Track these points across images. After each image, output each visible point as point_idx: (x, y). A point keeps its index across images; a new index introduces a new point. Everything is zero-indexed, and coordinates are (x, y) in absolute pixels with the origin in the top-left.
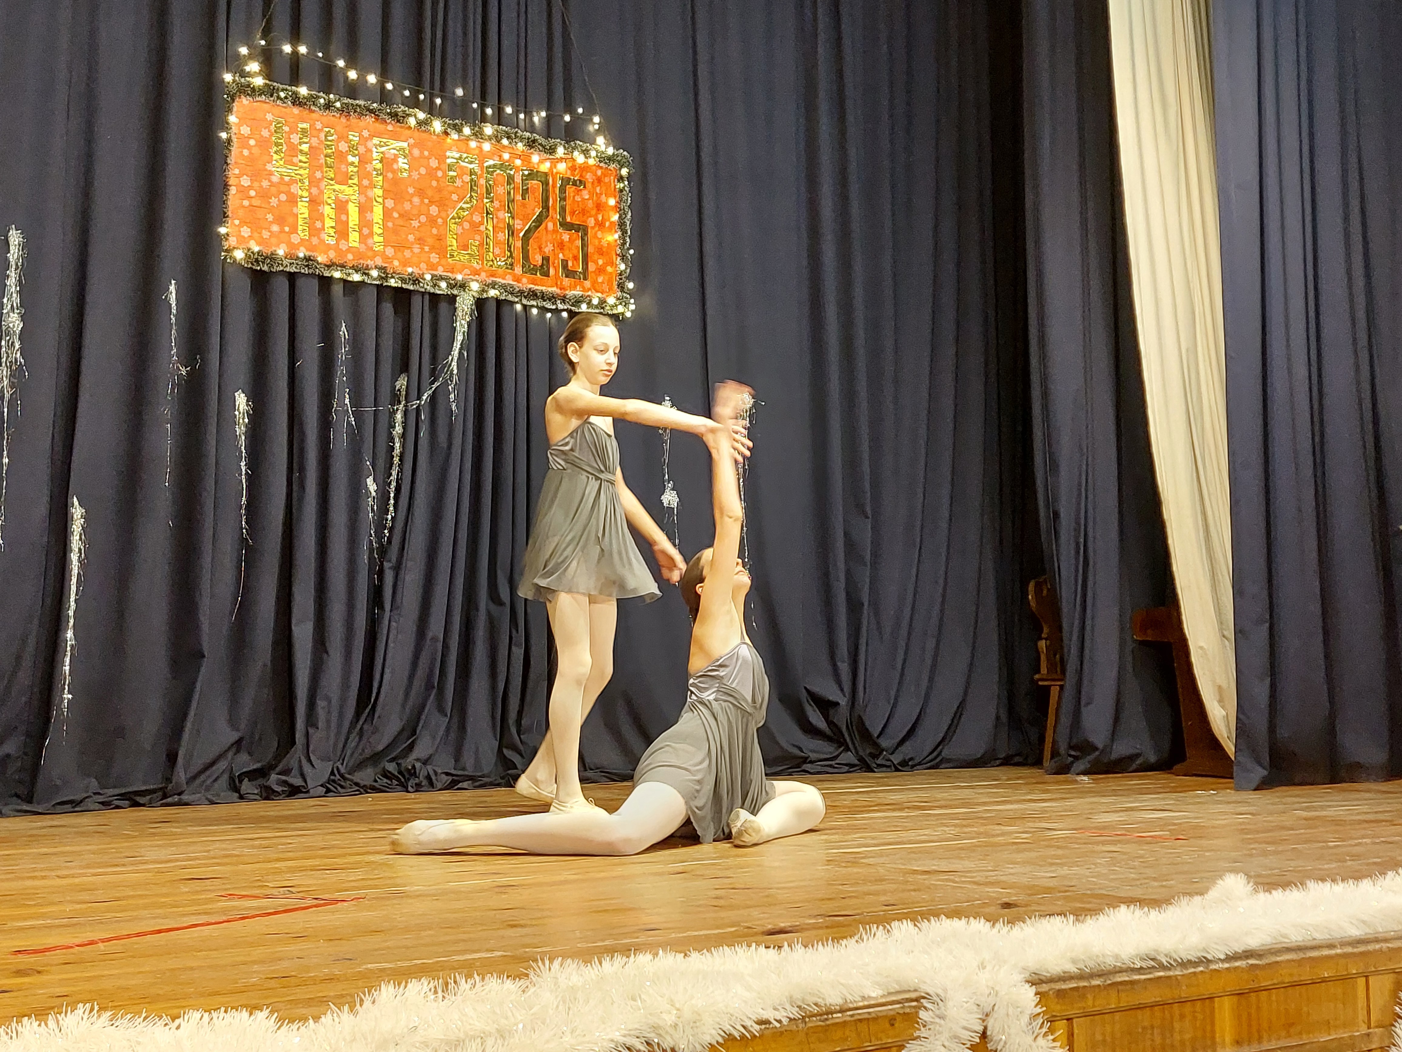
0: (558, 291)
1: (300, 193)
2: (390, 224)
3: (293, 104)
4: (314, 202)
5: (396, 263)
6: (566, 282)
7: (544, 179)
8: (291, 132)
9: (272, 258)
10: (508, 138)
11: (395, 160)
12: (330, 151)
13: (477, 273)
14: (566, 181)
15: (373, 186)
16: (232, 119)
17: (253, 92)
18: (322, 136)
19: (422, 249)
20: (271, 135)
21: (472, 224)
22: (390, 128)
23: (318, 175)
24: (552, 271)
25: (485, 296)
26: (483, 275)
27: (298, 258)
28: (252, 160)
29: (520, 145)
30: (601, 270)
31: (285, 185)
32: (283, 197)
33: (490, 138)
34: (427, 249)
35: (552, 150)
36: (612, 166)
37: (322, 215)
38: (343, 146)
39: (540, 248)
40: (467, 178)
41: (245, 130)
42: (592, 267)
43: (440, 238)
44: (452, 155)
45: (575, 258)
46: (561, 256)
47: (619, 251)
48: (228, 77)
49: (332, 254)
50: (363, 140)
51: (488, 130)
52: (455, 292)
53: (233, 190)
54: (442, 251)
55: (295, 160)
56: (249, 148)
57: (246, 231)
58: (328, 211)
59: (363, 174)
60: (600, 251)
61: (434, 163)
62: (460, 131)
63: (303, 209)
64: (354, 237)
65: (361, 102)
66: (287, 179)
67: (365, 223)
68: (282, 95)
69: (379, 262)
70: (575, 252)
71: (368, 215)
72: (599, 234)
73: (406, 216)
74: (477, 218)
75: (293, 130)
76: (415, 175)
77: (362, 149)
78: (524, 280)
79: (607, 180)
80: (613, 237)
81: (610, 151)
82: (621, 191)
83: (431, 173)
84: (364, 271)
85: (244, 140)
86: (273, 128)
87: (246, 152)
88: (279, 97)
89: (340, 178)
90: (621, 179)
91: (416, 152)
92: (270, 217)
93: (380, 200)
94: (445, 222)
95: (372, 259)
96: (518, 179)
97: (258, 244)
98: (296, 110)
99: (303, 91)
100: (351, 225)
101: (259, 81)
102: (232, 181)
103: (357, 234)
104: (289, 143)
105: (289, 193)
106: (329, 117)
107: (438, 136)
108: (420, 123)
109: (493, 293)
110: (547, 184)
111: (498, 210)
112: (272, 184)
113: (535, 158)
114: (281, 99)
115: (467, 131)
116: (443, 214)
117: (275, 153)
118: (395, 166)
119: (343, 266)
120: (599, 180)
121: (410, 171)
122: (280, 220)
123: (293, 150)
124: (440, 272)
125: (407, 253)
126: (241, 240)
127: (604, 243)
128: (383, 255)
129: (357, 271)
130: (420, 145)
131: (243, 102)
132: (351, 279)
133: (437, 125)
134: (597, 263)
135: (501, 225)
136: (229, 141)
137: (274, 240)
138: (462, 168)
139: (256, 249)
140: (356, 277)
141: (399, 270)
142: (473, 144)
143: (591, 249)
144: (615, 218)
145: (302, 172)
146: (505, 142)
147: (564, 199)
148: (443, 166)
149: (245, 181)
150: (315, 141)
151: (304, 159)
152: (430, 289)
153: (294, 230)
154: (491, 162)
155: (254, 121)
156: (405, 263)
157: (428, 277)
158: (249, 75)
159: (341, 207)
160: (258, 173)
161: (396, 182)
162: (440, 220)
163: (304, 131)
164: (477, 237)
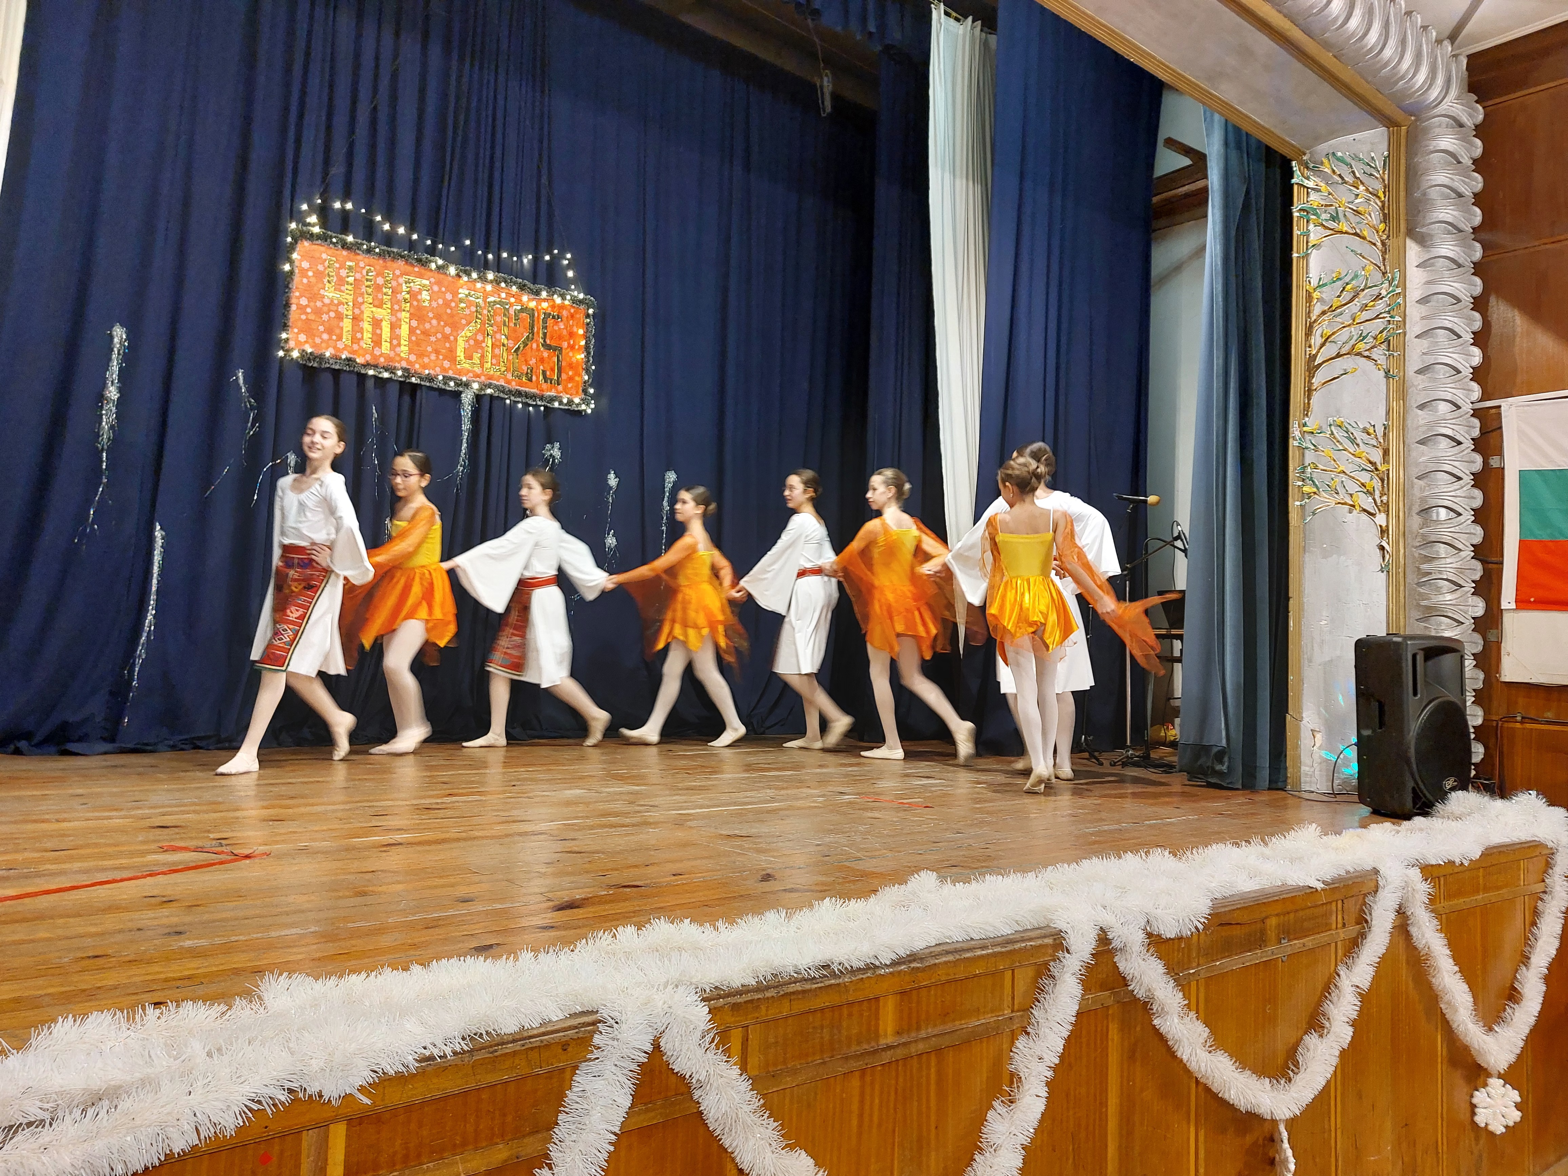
0: (538, 392)
1: (345, 312)
2: (414, 338)
3: (343, 247)
4: (356, 319)
5: (417, 366)
6: (545, 386)
7: (531, 312)
8: (340, 268)
9: (321, 358)
10: (505, 282)
11: (420, 292)
12: (369, 283)
13: (478, 376)
14: (547, 315)
15: (401, 310)
16: (295, 256)
17: (311, 237)
18: (364, 272)
19: (438, 358)
20: (325, 269)
21: (476, 341)
22: (416, 269)
23: (360, 300)
24: (534, 378)
25: (483, 393)
26: (483, 378)
27: (341, 359)
28: (309, 284)
29: (514, 288)
30: (571, 379)
31: (334, 306)
32: (332, 314)
33: (491, 282)
34: (441, 357)
35: (537, 293)
36: (582, 307)
37: (362, 328)
38: (380, 281)
39: (526, 361)
40: (473, 309)
41: (305, 265)
42: (564, 376)
43: (452, 351)
44: (463, 292)
45: (552, 370)
46: (541, 367)
47: (584, 366)
48: (293, 226)
49: (368, 357)
50: (395, 278)
51: (490, 276)
52: (461, 389)
53: (294, 307)
54: (453, 359)
55: (342, 288)
56: (307, 277)
57: (302, 337)
58: (367, 326)
59: (394, 301)
60: (571, 366)
61: (449, 296)
62: (469, 274)
63: (347, 324)
64: (385, 347)
65: (395, 250)
66: (336, 302)
67: (395, 336)
68: (334, 240)
69: (404, 364)
70: (552, 365)
71: (397, 331)
72: (571, 354)
73: (426, 333)
74: (480, 337)
75: (342, 267)
76: (434, 304)
77: (394, 283)
78: (514, 383)
79: (578, 316)
80: (581, 356)
81: (581, 296)
82: (588, 324)
83: (447, 304)
84: (392, 370)
85: (304, 272)
86: (327, 264)
87: (305, 281)
88: (331, 242)
89: (376, 303)
90: (588, 316)
91: (436, 288)
92: (321, 328)
93: (407, 320)
94: (456, 340)
95: (399, 362)
96: (512, 312)
97: (312, 347)
98: (345, 253)
99: (350, 239)
100: (383, 336)
101: (316, 230)
102: (293, 300)
103: (388, 344)
104: (338, 274)
105: (336, 311)
106: (369, 259)
107: (453, 277)
108: (439, 268)
109: (489, 391)
110: (533, 316)
111: (496, 332)
112: (324, 305)
113: (525, 298)
114: (334, 243)
115: (474, 275)
116: (455, 334)
117: (329, 282)
118: (419, 297)
119: (375, 367)
120: (572, 316)
121: (430, 301)
122: (330, 331)
123: (341, 281)
124: (450, 374)
125: (426, 360)
126: (299, 343)
127: (574, 360)
128: (407, 360)
129: (386, 371)
130: (439, 283)
131: (305, 245)
132: (380, 376)
133: (452, 270)
134: (567, 374)
135: (498, 343)
136: (292, 272)
137: (324, 345)
138: (470, 301)
139: (309, 350)
140: (386, 375)
141: (419, 371)
142: (479, 285)
143: (564, 364)
144: (583, 343)
145: (348, 297)
146: (503, 285)
147: (546, 328)
148: (456, 299)
149: (304, 301)
150: (358, 276)
151: (350, 287)
152: (441, 386)
153: (340, 338)
154: (491, 299)
155: (313, 259)
156: (424, 367)
157: (441, 378)
158: (309, 224)
159: (376, 323)
160: (314, 297)
161: (420, 308)
162: (452, 338)
163: (350, 268)
164: (480, 351)
